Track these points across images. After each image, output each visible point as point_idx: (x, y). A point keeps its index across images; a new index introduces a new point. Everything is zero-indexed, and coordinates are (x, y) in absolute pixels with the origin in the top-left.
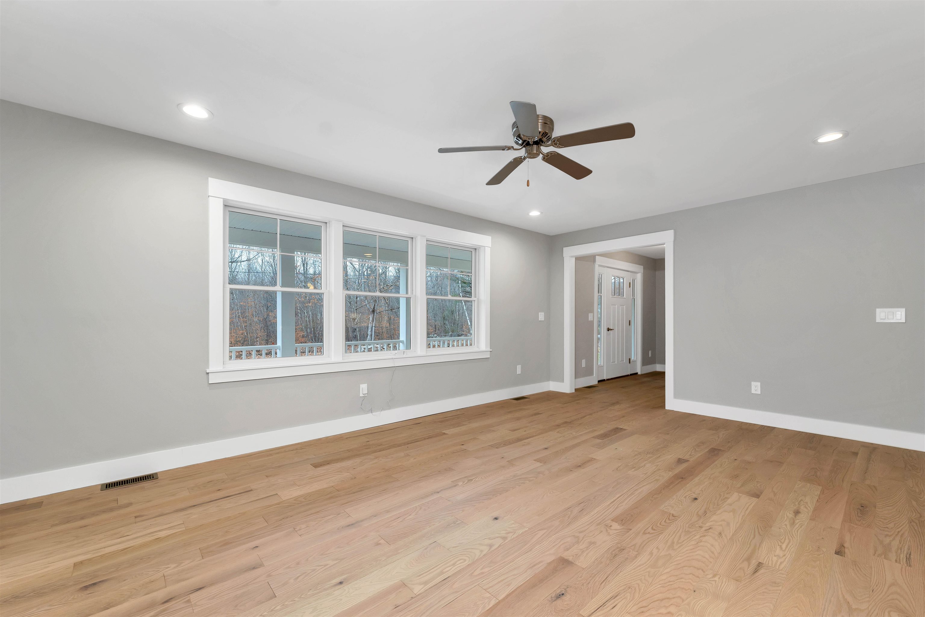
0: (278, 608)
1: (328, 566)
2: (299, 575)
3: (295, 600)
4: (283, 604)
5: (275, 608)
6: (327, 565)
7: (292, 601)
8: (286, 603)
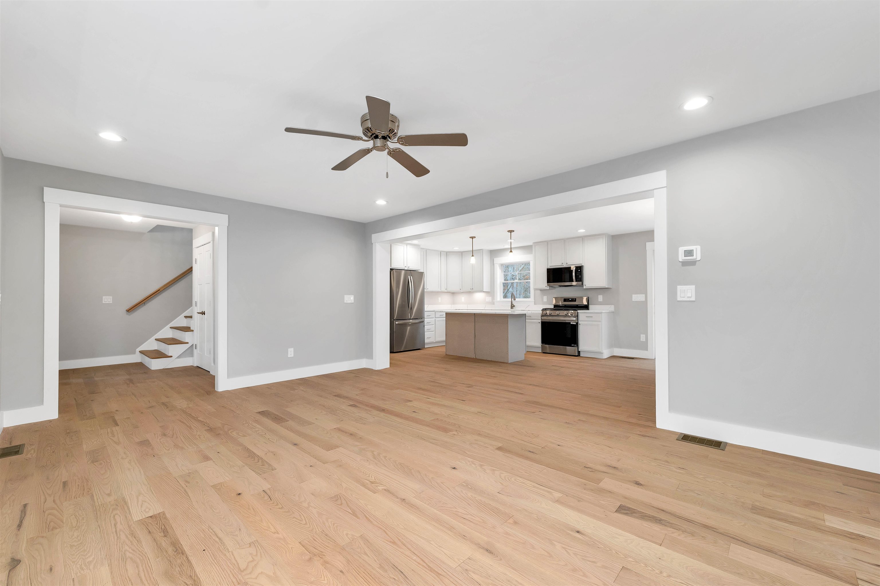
0: (631, 560)
1: (564, 546)
2: (588, 562)
3: (616, 552)
4: (625, 558)
5: (633, 561)
6: (563, 548)
7: (618, 554)
8: (623, 556)
